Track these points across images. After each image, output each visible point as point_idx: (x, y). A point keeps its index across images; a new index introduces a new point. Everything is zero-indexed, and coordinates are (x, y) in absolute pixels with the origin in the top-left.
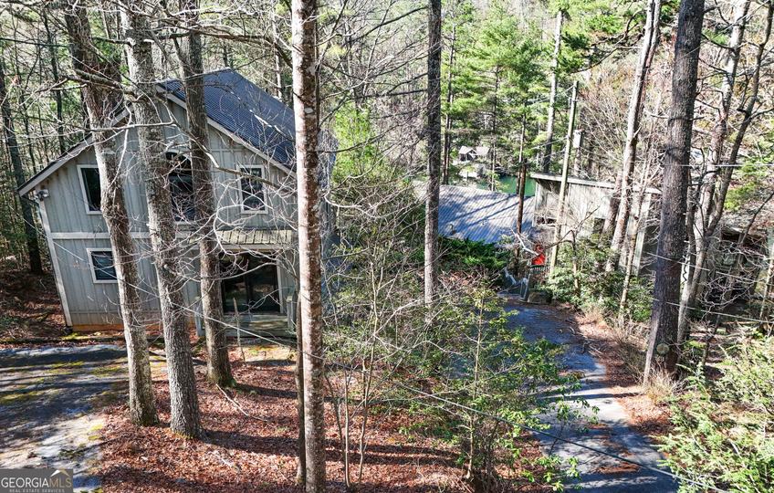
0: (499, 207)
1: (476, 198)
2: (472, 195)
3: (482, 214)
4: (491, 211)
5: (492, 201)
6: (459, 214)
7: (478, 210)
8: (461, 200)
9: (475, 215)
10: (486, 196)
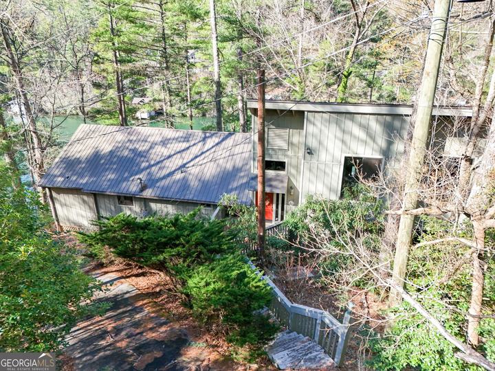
0: (195, 150)
1: (164, 142)
2: (158, 139)
3: (177, 162)
4: (188, 156)
5: (185, 145)
6: (144, 165)
7: (169, 157)
8: (144, 147)
9: (167, 163)
10: (176, 139)
